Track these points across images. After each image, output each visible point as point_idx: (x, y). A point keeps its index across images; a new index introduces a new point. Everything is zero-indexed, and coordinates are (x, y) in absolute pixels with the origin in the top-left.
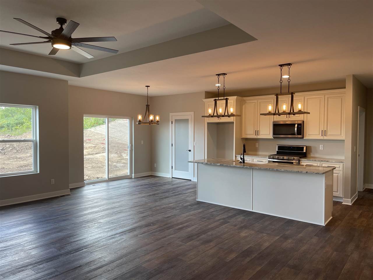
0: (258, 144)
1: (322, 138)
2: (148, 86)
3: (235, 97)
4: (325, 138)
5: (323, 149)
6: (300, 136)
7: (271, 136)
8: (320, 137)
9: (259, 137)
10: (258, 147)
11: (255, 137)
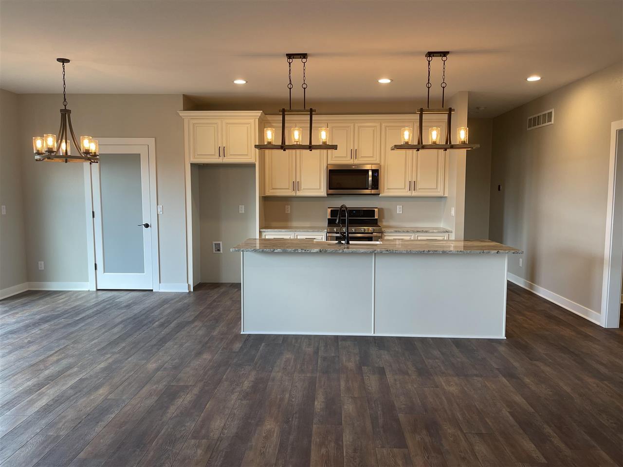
0: (289, 206)
1: (409, 194)
2: (64, 61)
3: (259, 113)
4: (414, 194)
5: (401, 212)
6: (373, 192)
7: (322, 192)
8: (406, 193)
9: (299, 194)
10: (289, 212)
11: (293, 194)
